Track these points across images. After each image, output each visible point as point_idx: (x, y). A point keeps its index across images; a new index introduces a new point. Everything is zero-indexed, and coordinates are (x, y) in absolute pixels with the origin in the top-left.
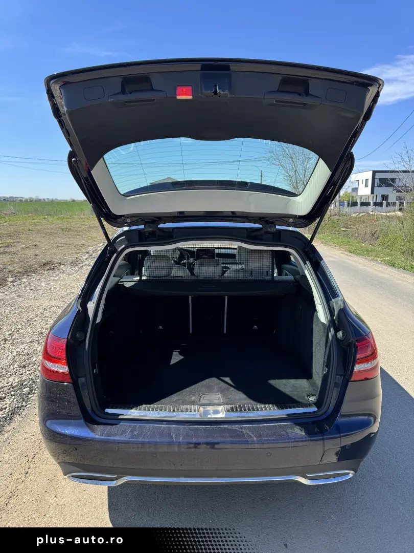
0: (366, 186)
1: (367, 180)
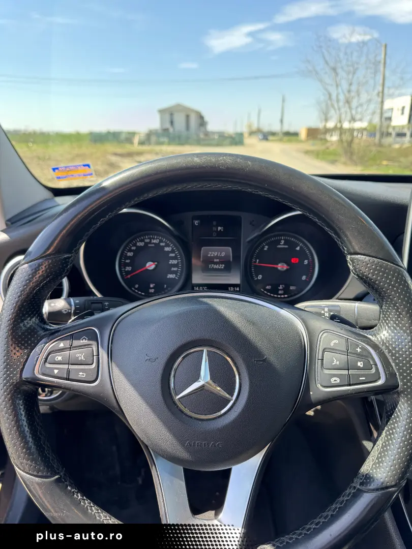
1: (403, 108)
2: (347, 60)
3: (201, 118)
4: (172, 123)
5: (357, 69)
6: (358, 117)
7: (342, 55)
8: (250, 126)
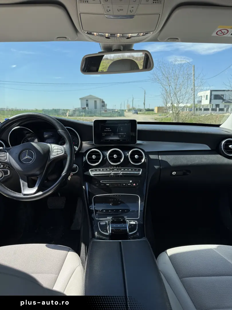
0: (207, 99)
1: (207, 96)
2: (174, 73)
3: (103, 102)
4: (87, 105)
5: (178, 78)
6: (181, 101)
7: (171, 71)
8: (128, 106)
